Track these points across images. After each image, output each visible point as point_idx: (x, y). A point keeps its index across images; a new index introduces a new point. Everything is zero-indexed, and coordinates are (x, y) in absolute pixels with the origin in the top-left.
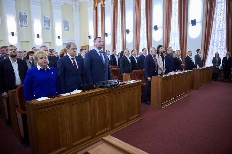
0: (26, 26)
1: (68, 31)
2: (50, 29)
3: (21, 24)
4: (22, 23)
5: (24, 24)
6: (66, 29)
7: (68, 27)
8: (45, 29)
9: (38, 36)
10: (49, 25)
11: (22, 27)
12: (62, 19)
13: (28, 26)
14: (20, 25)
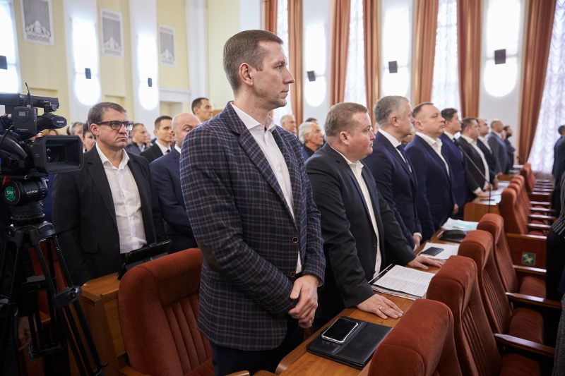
0: (47, 37)
1: (172, 63)
2: (122, 53)
3: (28, 28)
4: (32, 26)
5: (38, 30)
6: (167, 56)
7: (172, 52)
8: (106, 51)
9: (88, 73)
10: (118, 40)
11: (34, 41)
12: (158, 24)
13: (52, 39)
14: (25, 35)
